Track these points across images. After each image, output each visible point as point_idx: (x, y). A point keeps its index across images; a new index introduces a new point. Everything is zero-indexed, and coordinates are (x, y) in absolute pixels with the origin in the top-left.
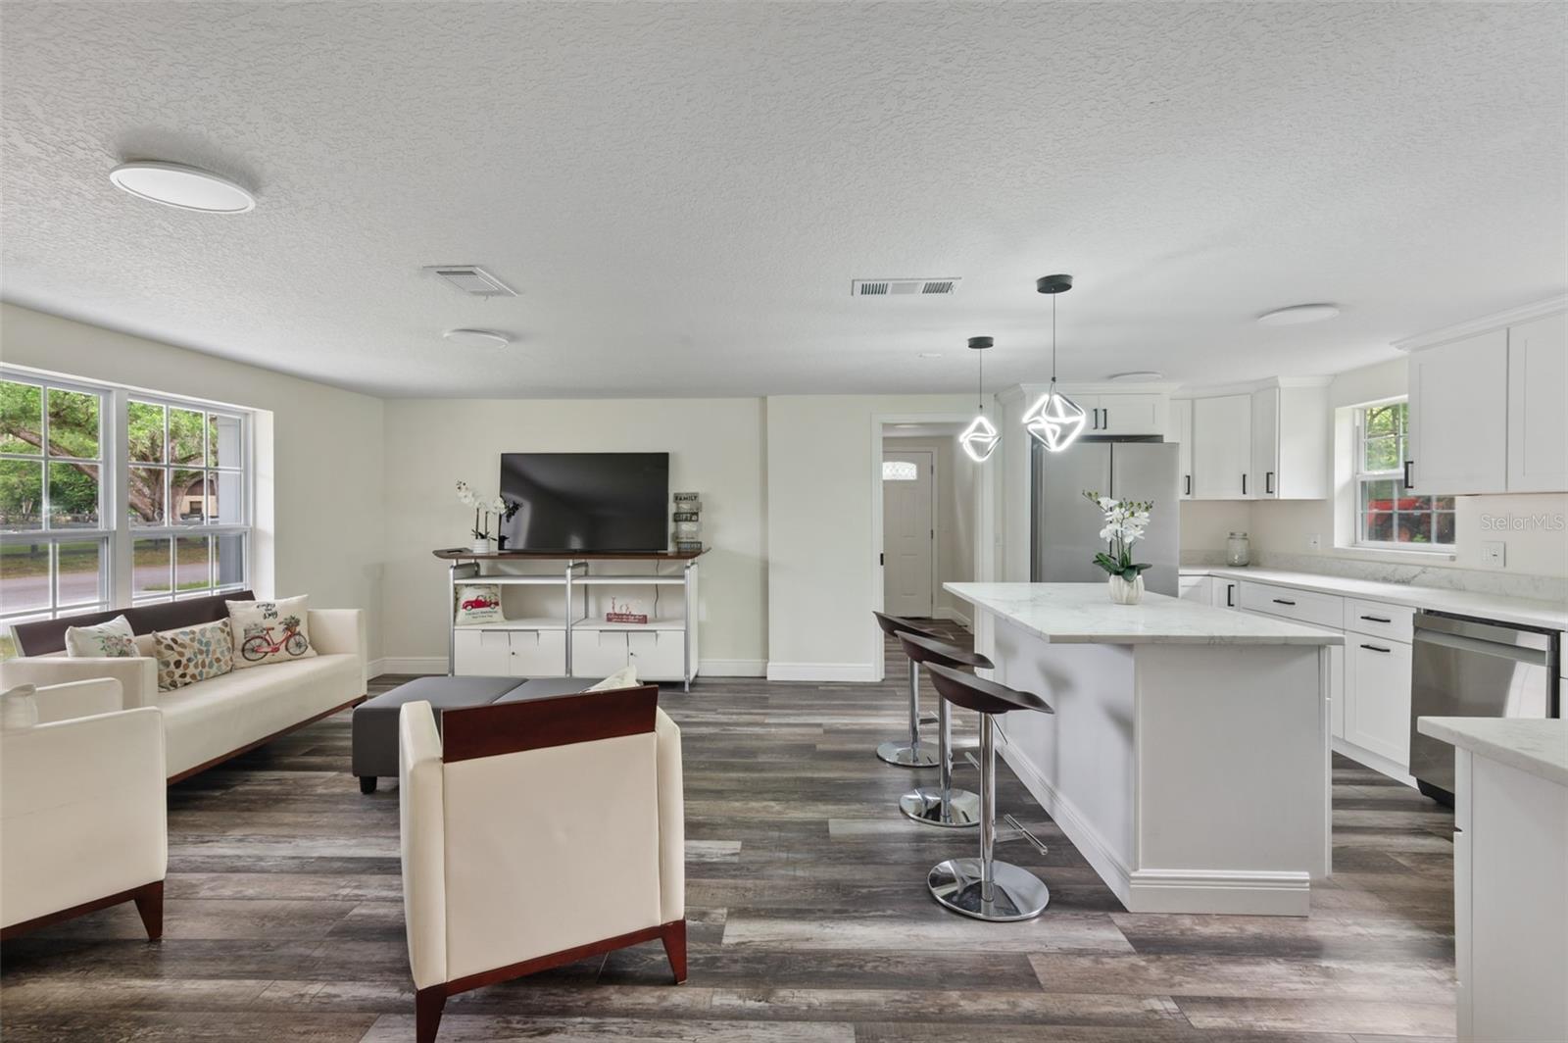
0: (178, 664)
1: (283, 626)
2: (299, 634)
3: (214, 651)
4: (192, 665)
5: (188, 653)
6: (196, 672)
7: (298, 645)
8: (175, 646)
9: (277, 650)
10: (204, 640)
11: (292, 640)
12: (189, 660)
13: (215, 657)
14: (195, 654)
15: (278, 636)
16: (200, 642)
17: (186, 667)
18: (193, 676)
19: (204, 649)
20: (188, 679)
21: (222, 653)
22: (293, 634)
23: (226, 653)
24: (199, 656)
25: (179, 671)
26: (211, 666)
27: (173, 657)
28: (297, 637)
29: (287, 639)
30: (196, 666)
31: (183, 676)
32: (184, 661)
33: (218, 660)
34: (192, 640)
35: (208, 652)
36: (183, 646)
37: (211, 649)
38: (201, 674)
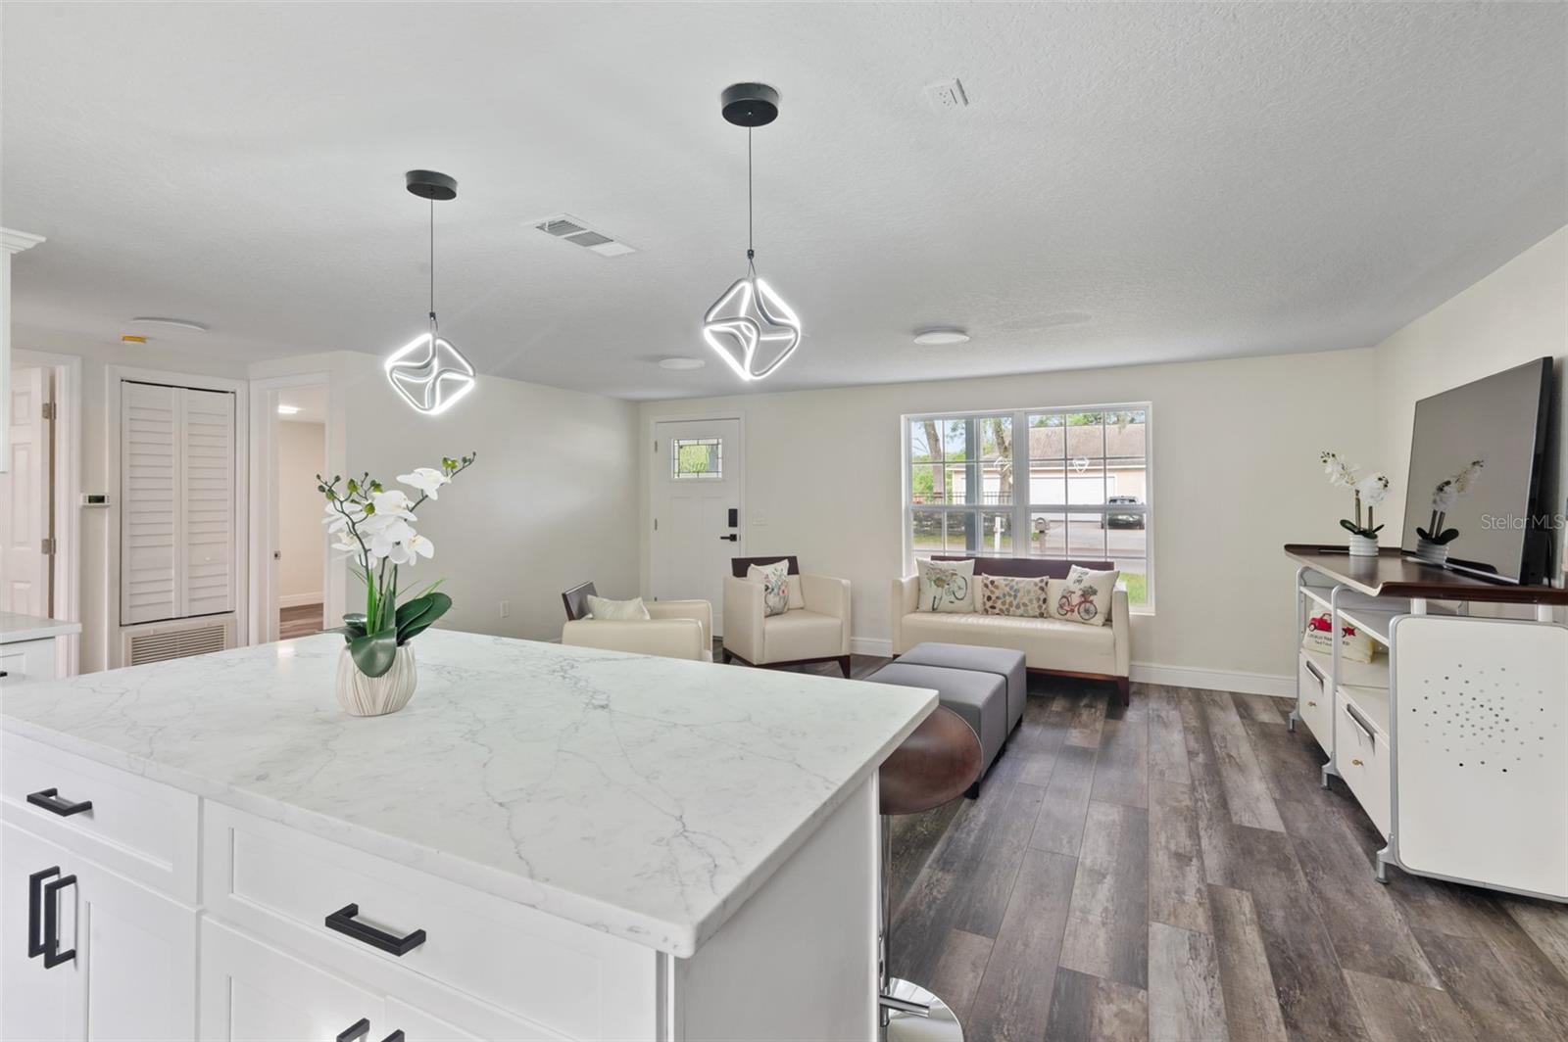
0: (989, 598)
1: (1080, 593)
2: (1091, 602)
3: (1021, 598)
4: (1000, 602)
5: (997, 593)
6: (1004, 608)
7: (1087, 611)
8: (990, 586)
9: (1072, 611)
10: (1015, 587)
11: (1083, 605)
12: (998, 598)
13: (1023, 601)
14: (1004, 595)
15: (1076, 599)
16: (1011, 588)
17: (995, 602)
18: (1001, 610)
19: (1013, 594)
20: (997, 611)
21: (1031, 601)
22: (1085, 601)
23: (1035, 602)
24: (1007, 597)
25: (989, 604)
26: (1018, 607)
27: (988, 593)
28: (1088, 605)
29: (1080, 604)
30: (1004, 603)
31: (993, 607)
32: (994, 598)
33: (1025, 605)
34: (1006, 585)
35: (1015, 597)
36: (997, 587)
37: (1019, 595)
38: (1008, 610)
